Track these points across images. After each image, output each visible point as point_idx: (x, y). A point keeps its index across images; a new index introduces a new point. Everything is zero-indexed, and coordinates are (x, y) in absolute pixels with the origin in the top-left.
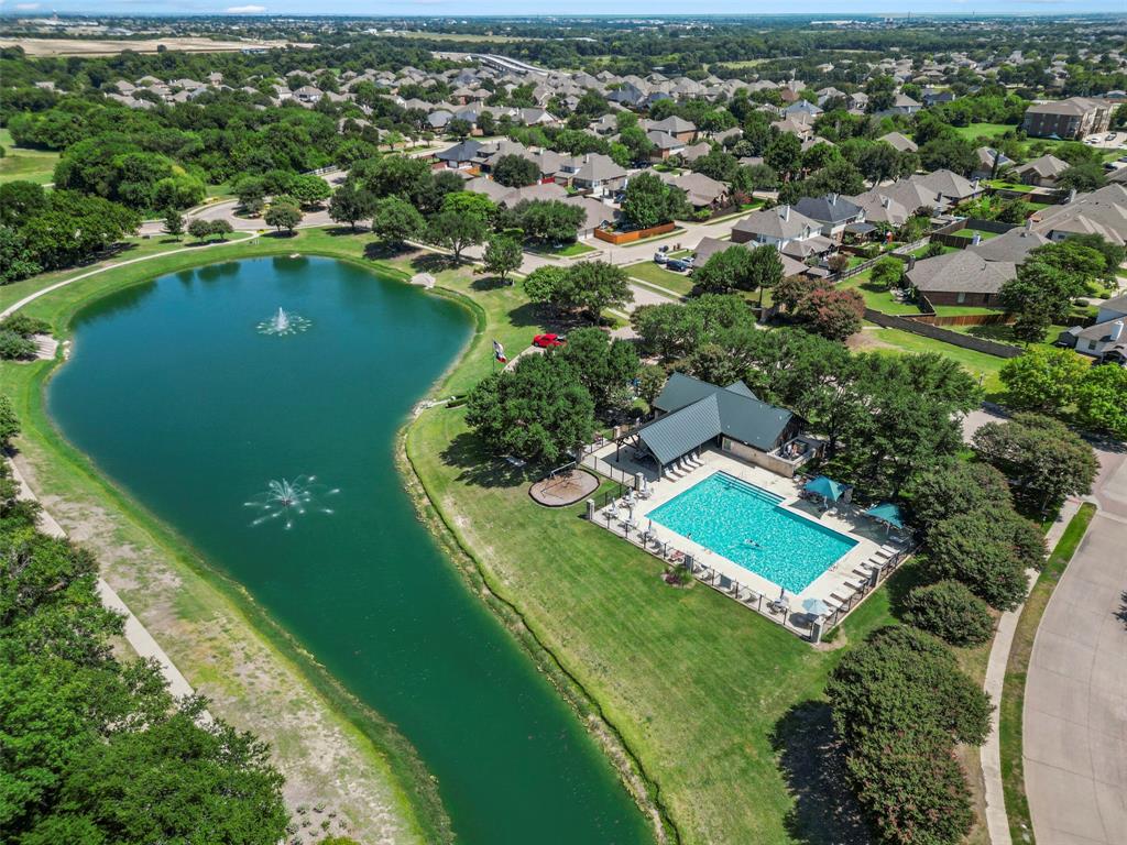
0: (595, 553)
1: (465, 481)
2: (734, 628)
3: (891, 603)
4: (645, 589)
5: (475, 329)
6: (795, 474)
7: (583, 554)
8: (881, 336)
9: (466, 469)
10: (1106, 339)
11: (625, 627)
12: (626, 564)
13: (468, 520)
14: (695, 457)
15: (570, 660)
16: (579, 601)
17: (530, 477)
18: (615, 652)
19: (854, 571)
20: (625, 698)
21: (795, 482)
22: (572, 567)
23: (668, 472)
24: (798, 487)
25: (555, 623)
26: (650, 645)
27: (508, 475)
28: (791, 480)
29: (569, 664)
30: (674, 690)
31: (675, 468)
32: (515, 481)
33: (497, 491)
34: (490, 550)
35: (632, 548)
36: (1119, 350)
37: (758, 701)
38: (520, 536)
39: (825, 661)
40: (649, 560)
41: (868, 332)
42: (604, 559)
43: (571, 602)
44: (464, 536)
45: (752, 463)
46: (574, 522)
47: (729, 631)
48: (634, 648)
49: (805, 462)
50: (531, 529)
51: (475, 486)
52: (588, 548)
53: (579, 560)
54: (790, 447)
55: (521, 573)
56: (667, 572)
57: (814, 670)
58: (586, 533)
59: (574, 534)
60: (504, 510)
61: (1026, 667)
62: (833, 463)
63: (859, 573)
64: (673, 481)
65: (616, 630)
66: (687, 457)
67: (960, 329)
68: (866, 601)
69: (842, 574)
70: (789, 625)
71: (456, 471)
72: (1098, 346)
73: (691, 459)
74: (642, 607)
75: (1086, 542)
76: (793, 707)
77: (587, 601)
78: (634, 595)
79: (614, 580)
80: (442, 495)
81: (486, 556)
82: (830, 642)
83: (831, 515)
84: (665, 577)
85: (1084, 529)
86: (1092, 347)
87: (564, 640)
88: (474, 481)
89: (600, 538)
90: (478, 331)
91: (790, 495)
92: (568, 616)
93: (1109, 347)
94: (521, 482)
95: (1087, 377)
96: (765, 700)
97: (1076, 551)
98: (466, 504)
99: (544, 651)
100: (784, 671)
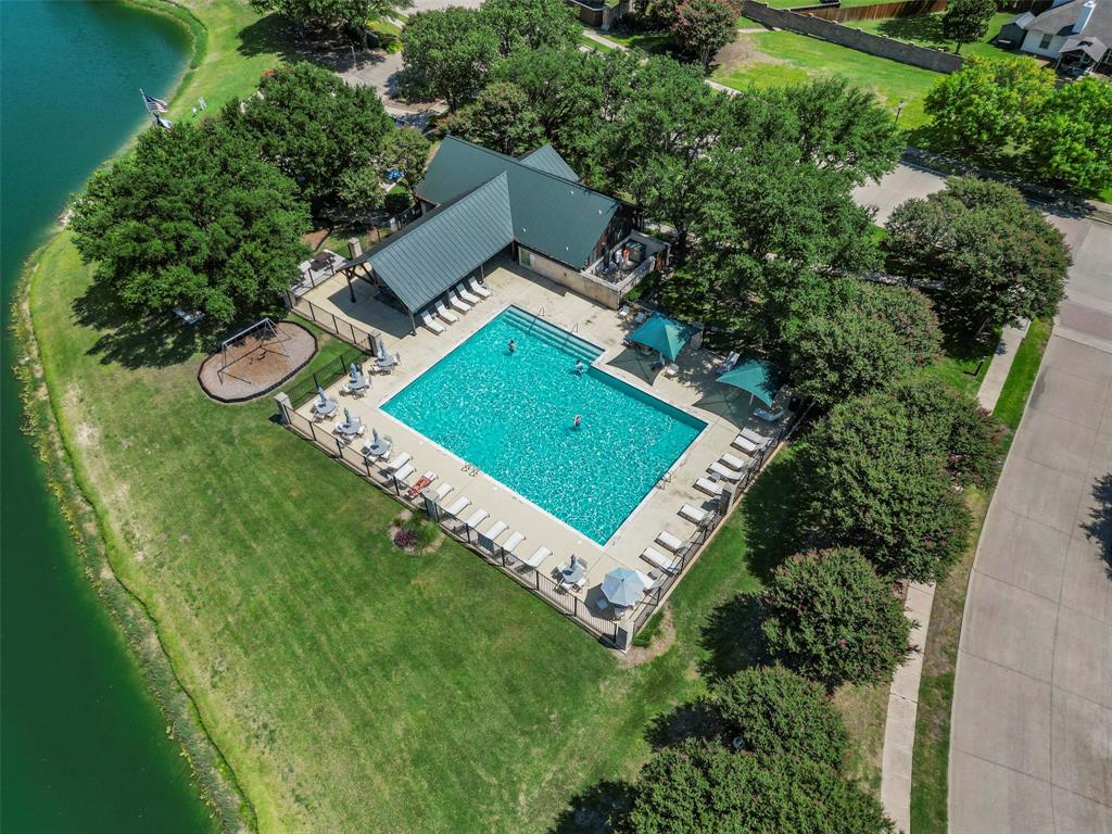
0: (286, 491)
1: (102, 354)
2: (492, 634)
3: (749, 544)
4: (357, 562)
5: (189, 62)
6: (622, 303)
7: (267, 494)
8: (765, 44)
9: (105, 332)
10: (1067, 31)
11: (315, 647)
12: (335, 510)
13: (97, 432)
14: (474, 285)
15: (219, 715)
16: (248, 592)
17: (205, 342)
18: (293, 696)
19: (695, 486)
20: (298, 799)
21: (621, 317)
22: (245, 523)
23: (427, 319)
24: (625, 326)
25: (206, 640)
26: (351, 684)
27: (170, 342)
28: (615, 314)
29: (216, 722)
30: (378, 779)
31: (442, 309)
32: (178, 356)
33: (145, 373)
34: (122, 491)
35: (350, 477)
36: (1085, 48)
37: (514, 797)
38: (171, 465)
39: (636, 686)
40: (374, 498)
41: (748, 39)
42: (299, 504)
43: (235, 594)
44: (86, 463)
45: (560, 287)
46: (262, 430)
47: (484, 641)
48: (324, 690)
49: (638, 281)
50: (190, 449)
51: (115, 364)
52: (276, 483)
53: (259, 509)
54: (619, 253)
55: (164, 536)
56: (398, 523)
57: (616, 711)
58: (278, 452)
59: (258, 455)
60: (152, 412)
61: (953, 658)
62: (680, 274)
63: (702, 489)
64: (436, 333)
65: (299, 652)
66: (461, 286)
67: (869, 26)
68: (712, 546)
69: (677, 492)
70: (584, 613)
71: (91, 334)
72: (1054, 43)
73: (469, 289)
74: (348, 600)
75: (1040, 389)
76: (575, 801)
77: (261, 595)
78: (338, 576)
79: (311, 547)
80: (65, 384)
81: (115, 503)
82: (646, 646)
83: (668, 376)
84: (394, 532)
85: (1037, 363)
86: (1045, 44)
87: (216, 673)
88: (113, 356)
89: (298, 461)
90: (193, 67)
91: (612, 341)
92: (227, 625)
93: (1071, 44)
94: (190, 354)
95: (1049, 102)
96: (528, 793)
97: (1027, 407)
98: (97, 400)
99: (183, 696)
100: (565, 721)
